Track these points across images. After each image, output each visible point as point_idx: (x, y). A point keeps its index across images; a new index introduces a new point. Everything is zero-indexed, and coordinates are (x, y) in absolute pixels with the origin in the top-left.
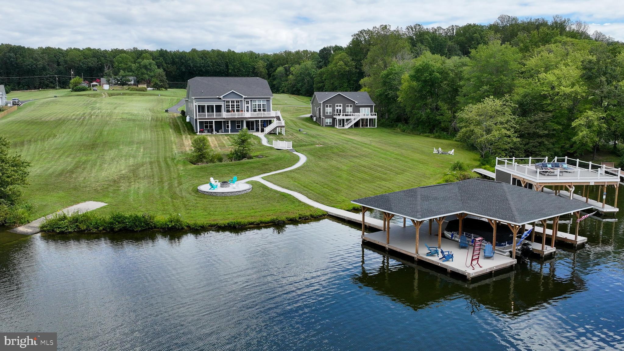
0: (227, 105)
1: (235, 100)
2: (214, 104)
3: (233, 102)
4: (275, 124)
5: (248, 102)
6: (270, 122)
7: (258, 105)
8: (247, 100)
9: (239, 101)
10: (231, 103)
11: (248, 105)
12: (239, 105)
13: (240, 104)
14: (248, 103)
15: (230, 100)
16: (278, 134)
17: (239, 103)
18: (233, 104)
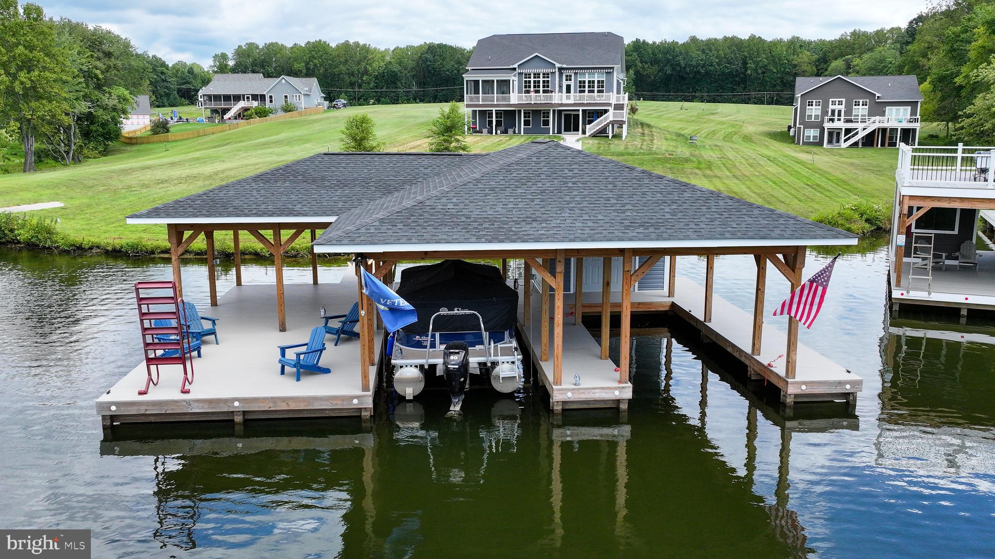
0: (526, 82)
1: (541, 71)
2: (495, 77)
3: (537, 75)
4: (610, 116)
5: (571, 76)
6: (600, 113)
7: (589, 82)
8: (569, 73)
9: (548, 74)
10: (534, 78)
11: (569, 82)
12: (548, 82)
13: (549, 79)
14: (569, 78)
15: (532, 71)
16: (610, 138)
17: (548, 77)
18: (537, 79)
